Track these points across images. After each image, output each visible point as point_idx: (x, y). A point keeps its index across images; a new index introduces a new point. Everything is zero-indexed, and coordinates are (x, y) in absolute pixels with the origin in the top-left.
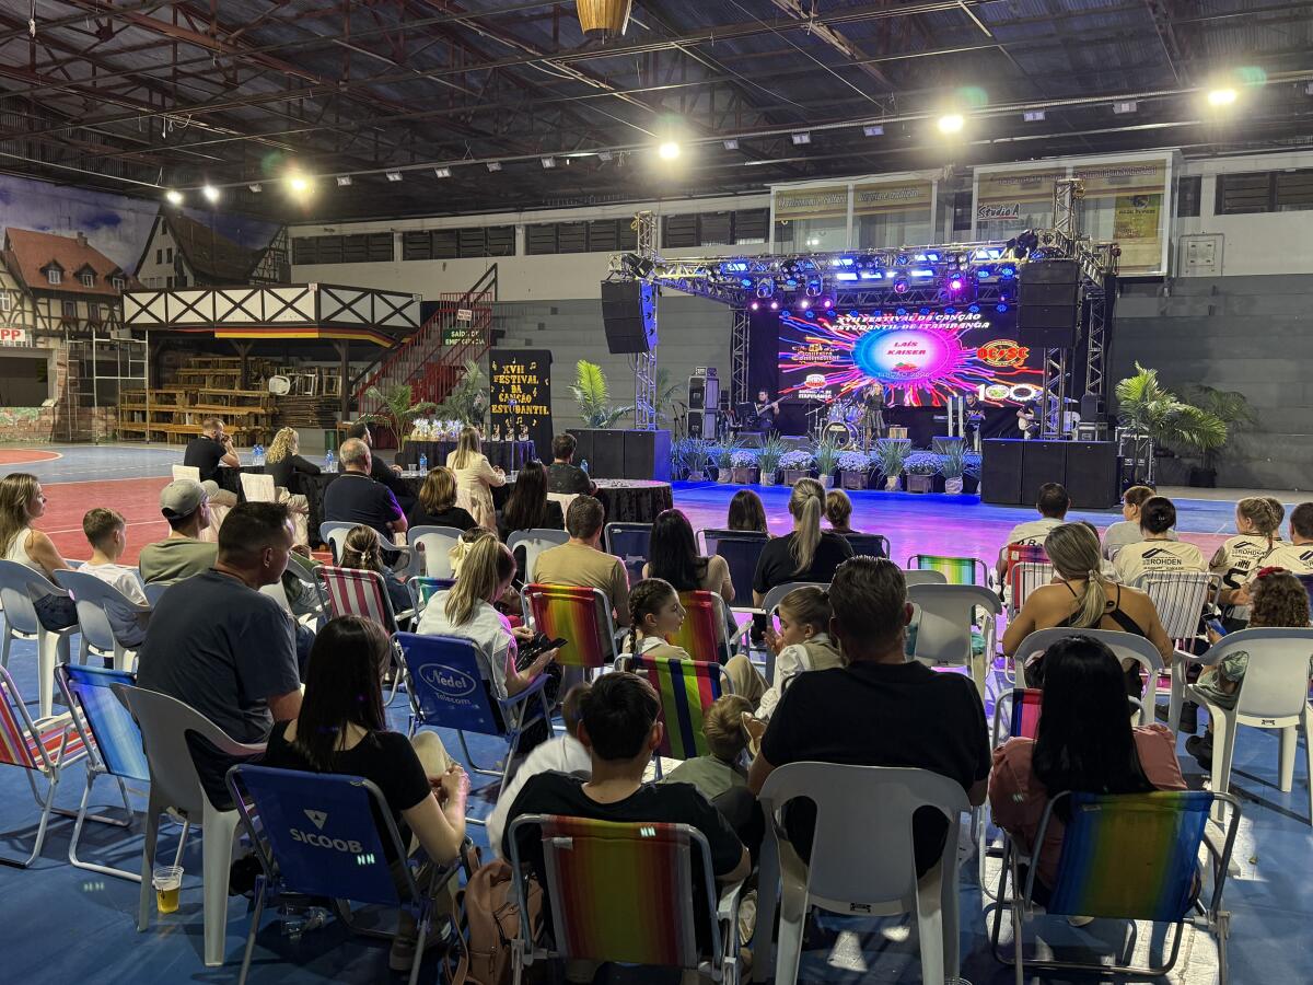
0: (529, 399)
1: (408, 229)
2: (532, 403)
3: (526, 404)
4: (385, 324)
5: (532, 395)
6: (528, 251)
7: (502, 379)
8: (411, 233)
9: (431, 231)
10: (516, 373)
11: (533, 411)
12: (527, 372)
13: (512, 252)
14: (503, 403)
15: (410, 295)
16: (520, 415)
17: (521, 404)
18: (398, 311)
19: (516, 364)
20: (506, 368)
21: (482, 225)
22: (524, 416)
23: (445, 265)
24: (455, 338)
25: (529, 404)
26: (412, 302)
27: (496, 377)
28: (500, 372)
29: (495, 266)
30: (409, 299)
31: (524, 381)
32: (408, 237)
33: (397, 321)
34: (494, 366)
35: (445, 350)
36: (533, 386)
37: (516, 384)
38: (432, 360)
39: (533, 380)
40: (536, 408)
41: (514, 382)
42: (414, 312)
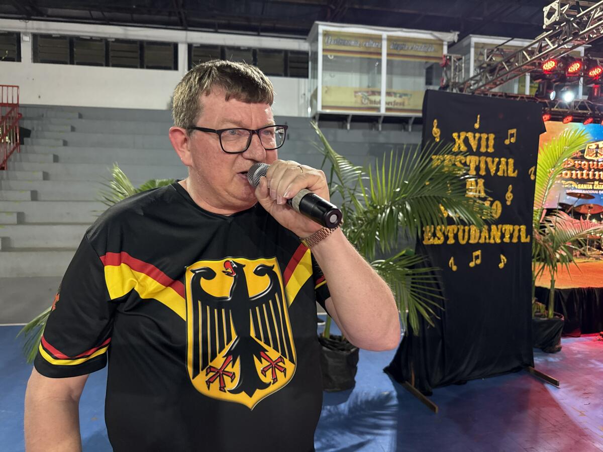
2: (502, 220)
3: (490, 222)
5: (503, 202)
6: (36, 59)
10: (478, 152)
11: (503, 236)
12: (501, 151)
13: (16, 57)
16: (477, 246)
17: (481, 224)
19: (480, 131)
20: (459, 139)
22: (485, 247)
25: (498, 222)
27: (436, 160)
31: (493, 170)
34: (436, 132)
36: (506, 180)
37: (477, 177)
39: (507, 168)
40: (508, 228)
41: (472, 172)
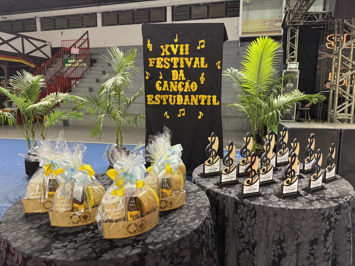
0: (194, 86)
1: (43, 16)
2: (198, 92)
3: (190, 94)
4: (31, 54)
5: (198, 82)
6: (103, 25)
7: (159, 63)
8: (45, 18)
9: (54, 17)
10: (178, 55)
11: (199, 101)
12: (194, 53)
13: (95, 25)
14: (162, 93)
15: (45, 42)
16: (182, 106)
17: (183, 94)
18: (38, 49)
19: (178, 43)
20: (164, 49)
21: (80, 13)
22: (187, 107)
23: (62, 33)
24: (70, 63)
25: (195, 93)
26: (46, 45)
27: (151, 61)
28: (157, 53)
29: (87, 32)
30: (44, 44)
31: (189, 64)
32: (43, 19)
33: (38, 54)
34: (150, 46)
35: (65, 69)
36: (199, 70)
37: (178, 69)
38: (58, 74)
39: (200, 63)
40: (203, 97)
41: (175, 66)
42: (47, 51)
